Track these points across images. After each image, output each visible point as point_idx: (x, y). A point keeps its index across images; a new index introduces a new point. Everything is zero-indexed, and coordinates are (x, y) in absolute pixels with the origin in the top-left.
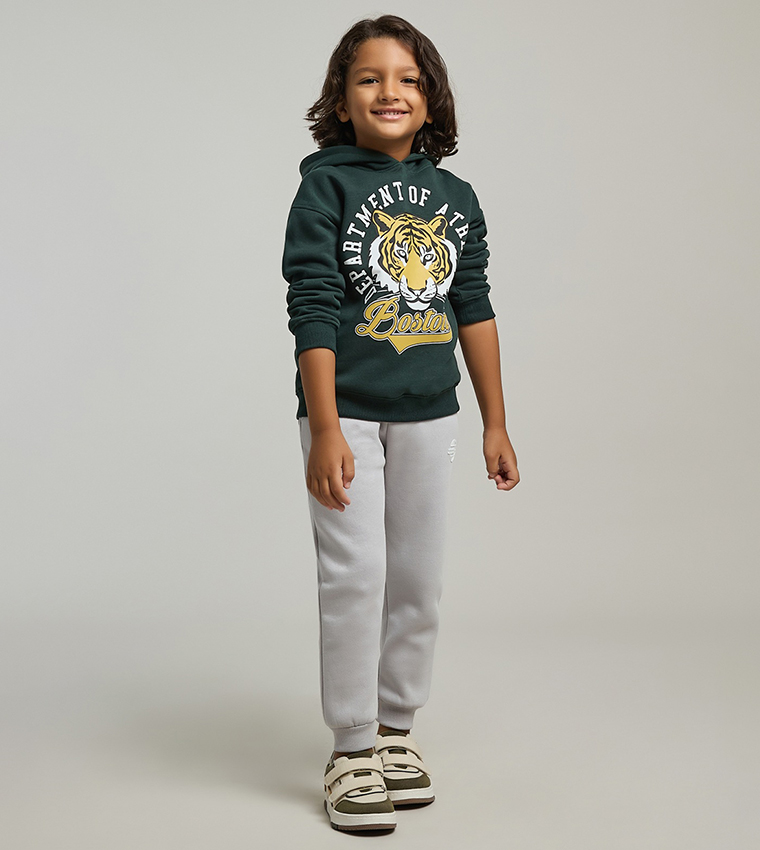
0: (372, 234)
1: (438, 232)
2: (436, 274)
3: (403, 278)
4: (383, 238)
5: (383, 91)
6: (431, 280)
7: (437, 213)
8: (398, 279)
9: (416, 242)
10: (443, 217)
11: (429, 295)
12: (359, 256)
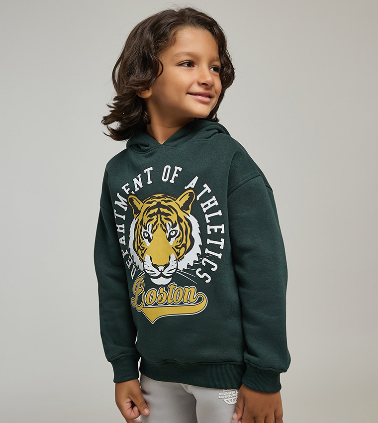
1: (184, 208)
2: (177, 250)
3: (147, 258)
4: (136, 221)
6: (173, 257)
7: (186, 188)
8: (143, 259)
9: (163, 219)
10: (192, 191)
11: (170, 270)
12: (124, 236)
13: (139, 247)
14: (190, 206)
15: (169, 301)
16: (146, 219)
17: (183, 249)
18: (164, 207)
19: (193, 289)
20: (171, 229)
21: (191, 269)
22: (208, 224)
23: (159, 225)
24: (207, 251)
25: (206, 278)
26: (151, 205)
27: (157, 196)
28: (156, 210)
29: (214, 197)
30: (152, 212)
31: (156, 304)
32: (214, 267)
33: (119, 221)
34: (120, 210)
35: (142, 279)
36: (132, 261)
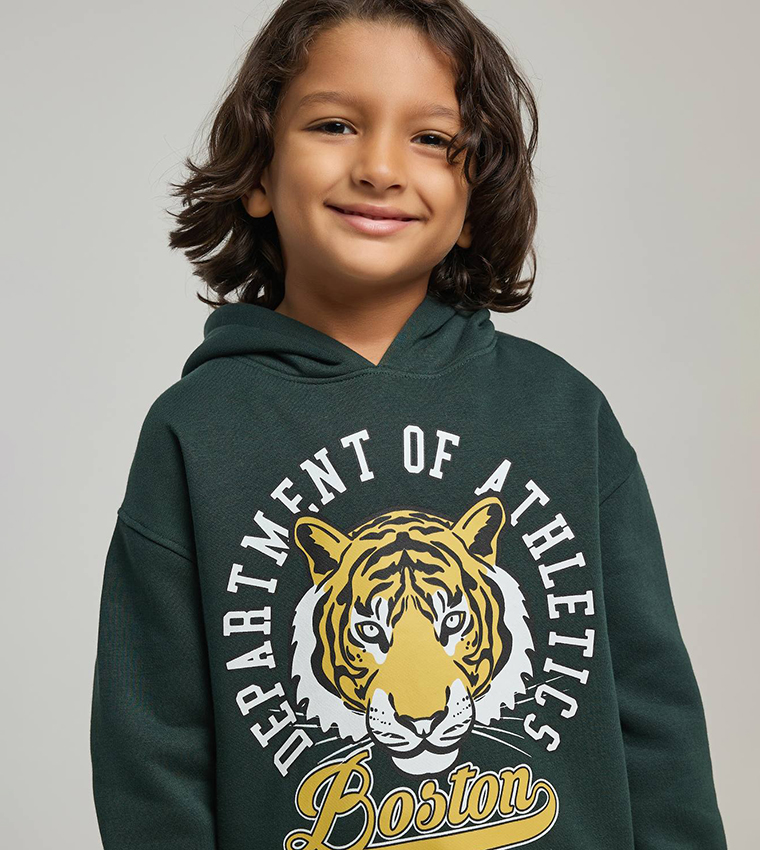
1: (479, 548)
2: (470, 669)
3: (378, 697)
4: (322, 592)
6: (460, 687)
7: (478, 492)
8: (365, 703)
9: (420, 583)
10: (495, 500)
11: (452, 729)
12: (268, 644)
13: (340, 671)
14: (494, 544)
15: (455, 817)
16: (362, 587)
17: (486, 663)
18: (420, 547)
19: (524, 773)
20: (448, 610)
21: (510, 719)
22: (550, 591)
23: (410, 601)
24: (549, 665)
25: (548, 739)
26: (380, 544)
27: (395, 515)
28: (396, 557)
29: (559, 517)
30: (384, 562)
31: (412, 832)
32: (568, 707)
33: (250, 599)
34: (258, 564)
35: (356, 762)
36: (291, 718)
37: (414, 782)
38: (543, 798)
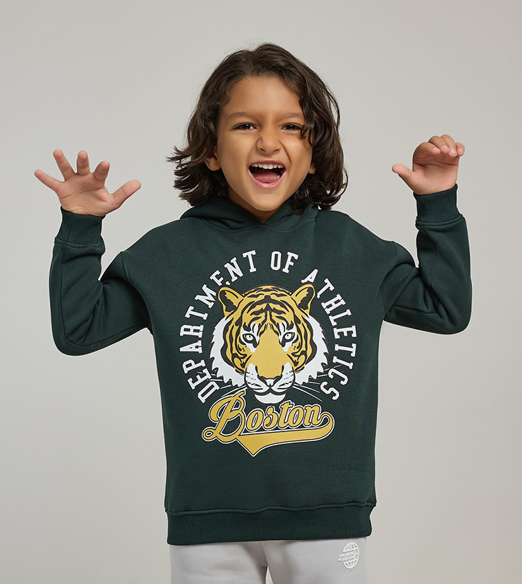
0: (215, 315)
2: (295, 359)
3: (250, 367)
4: (228, 320)
5: (261, 139)
6: (289, 366)
7: (303, 281)
10: (311, 286)
11: (284, 384)
12: (200, 342)
13: (234, 356)
14: (309, 305)
15: (281, 424)
16: (247, 318)
17: (303, 356)
18: (275, 302)
19: (317, 408)
20: (286, 331)
24: (335, 360)
25: (333, 394)
26: (256, 300)
27: (264, 288)
28: (264, 306)
29: (339, 295)
30: (258, 308)
31: (262, 429)
32: (344, 380)
33: (194, 321)
34: (200, 307)
35: (239, 396)
36: (208, 376)
37: (264, 406)
38: (326, 421)
